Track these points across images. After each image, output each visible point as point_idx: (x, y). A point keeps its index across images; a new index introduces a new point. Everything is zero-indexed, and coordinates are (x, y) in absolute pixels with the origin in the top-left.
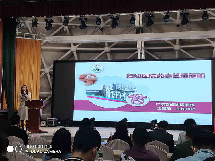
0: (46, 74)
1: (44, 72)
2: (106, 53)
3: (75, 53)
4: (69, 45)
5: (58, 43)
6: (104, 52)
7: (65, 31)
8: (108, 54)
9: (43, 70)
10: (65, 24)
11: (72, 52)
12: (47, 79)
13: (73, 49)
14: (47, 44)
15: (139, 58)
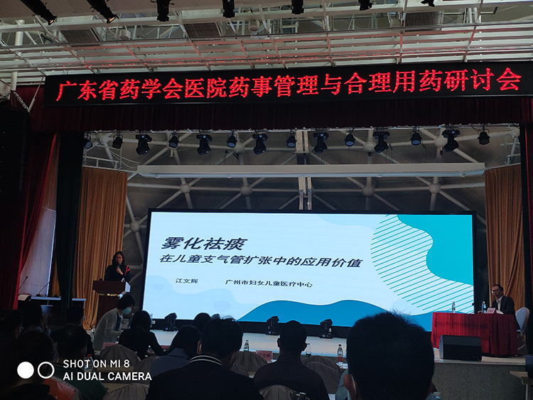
0: (133, 233)
1: (130, 229)
2: (243, 196)
3: (188, 196)
4: (178, 182)
5: (159, 176)
6: (240, 195)
7: (172, 155)
8: (248, 199)
9: (128, 226)
10: (172, 144)
11: (183, 194)
12: (136, 241)
13: (185, 188)
14: (138, 178)
15: (301, 207)
